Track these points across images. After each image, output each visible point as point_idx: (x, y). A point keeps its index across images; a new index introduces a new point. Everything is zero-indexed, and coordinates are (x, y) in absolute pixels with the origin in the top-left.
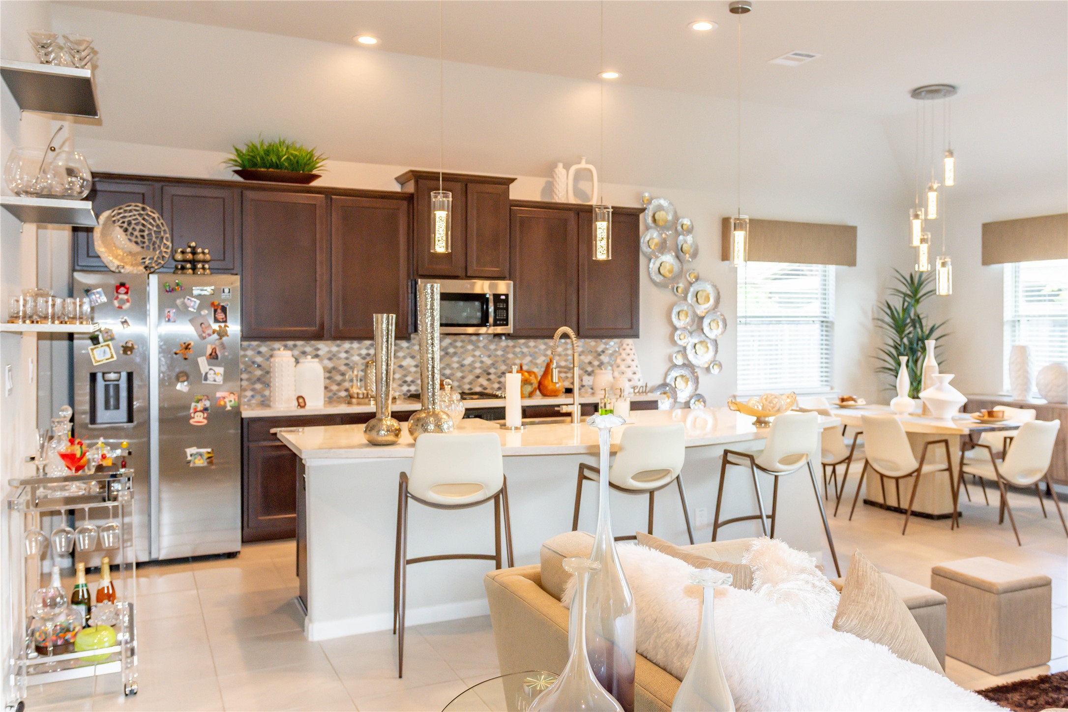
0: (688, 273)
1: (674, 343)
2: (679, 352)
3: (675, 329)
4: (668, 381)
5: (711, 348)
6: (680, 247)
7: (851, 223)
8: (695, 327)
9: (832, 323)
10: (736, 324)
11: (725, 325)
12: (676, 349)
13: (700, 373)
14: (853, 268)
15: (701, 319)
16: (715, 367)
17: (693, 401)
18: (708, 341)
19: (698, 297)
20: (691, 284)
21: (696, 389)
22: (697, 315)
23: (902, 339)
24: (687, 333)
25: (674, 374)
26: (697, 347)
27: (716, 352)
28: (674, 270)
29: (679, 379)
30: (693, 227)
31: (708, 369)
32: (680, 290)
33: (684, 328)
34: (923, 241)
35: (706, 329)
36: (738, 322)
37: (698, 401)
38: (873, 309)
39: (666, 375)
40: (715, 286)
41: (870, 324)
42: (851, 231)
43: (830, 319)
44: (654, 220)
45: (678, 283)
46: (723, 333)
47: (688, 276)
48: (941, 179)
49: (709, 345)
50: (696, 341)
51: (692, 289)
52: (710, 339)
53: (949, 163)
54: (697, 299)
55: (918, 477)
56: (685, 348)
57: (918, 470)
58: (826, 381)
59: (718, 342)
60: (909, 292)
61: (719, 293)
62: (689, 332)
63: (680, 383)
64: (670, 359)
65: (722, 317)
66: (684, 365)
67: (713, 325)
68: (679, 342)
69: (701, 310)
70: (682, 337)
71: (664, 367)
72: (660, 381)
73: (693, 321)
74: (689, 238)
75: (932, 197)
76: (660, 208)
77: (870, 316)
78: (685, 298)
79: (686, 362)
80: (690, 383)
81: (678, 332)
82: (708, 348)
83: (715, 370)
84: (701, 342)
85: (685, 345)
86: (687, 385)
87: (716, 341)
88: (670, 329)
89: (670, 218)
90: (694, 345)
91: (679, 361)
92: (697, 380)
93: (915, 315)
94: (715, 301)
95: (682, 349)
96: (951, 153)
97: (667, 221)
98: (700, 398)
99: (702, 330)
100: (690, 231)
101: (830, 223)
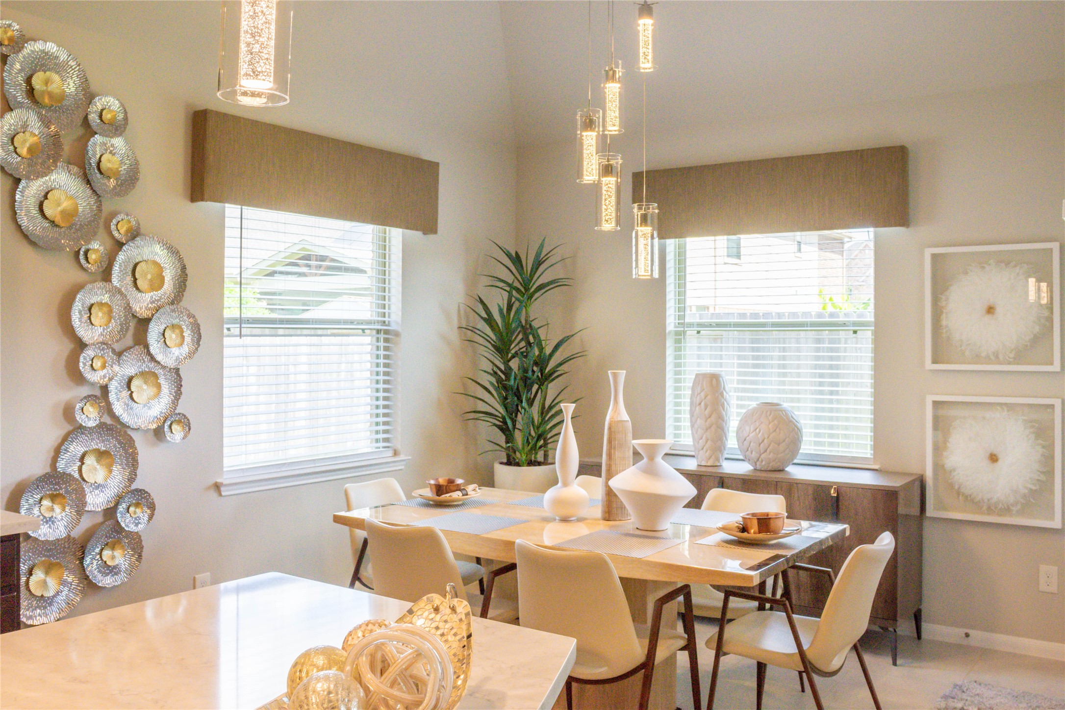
0: (114, 222)
1: (78, 378)
2: (88, 398)
3: (81, 345)
4: (61, 465)
5: (166, 389)
6: (93, 161)
7: (427, 155)
8: (129, 340)
9: (397, 334)
10: (222, 336)
11: (198, 338)
12: (84, 391)
13: (139, 440)
14: (432, 237)
15: (143, 323)
16: (174, 427)
17: (122, 508)
18: (159, 371)
19: (137, 276)
20: (120, 245)
21: (131, 479)
22: (134, 316)
23: (506, 362)
24: (109, 355)
25: (76, 448)
26: (135, 384)
27: (178, 394)
28: (80, 209)
29: (90, 461)
30: (126, 119)
31: (158, 433)
32: (92, 256)
33: (103, 343)
34: (607, 170)
35: (155, 348)
36: (225, 331)
37: (137, 505)
38: (459, 310)
39: (57, 452)
40: (174, 251)
41: (454, 336)
42: (431, 168)
43: (393, 327)
44: (31, 92)
45: (88, 242)
46: (191, 355)
47: (113, 227)
48: (631, 57)
49: (162, 381)
50: (130, 371)
51: (121, 257)
52: (164, 367)
53: (646, 26)
54: (135, 280)
55: (647, 682)
56: (105, 389)
57: (647, 666)
58: (386, 440)
59: (181, 373)
60: (517, 284)
61: (184, 268)
62: (114, 351)
63: (94, 471)
64: (68, 413)
65: (191, 320)
66: (102, 426)
67: (171, 336)
68: (90, 376)
69: (142, 303)
70: (97, 364)
71: (53, 434)
72: (38, 467)
73: (123, 330)
74: (118, 142)
75: (613, 89)
76: (44, 62)
77: (455, 323)
78: (106, 275)
79: (107, 420)
80: (116, 469)
81: (89, 353)
82: (159, 386)
83: (177, 434)
84: (142, 374)
85: (103, 382)
86: (111, 471)
87: (177, 371)
88: (68, 346)
89: (71, 87)
90: (124, 382)
91: (90, 417)
92: (132, 462)
93: (526, 321)
94: (174, 285)
95: (98, 392)
96: (646, 9)
97: (63, 96)
98: (142, 498)
99: (147, 346)
100: (117, 128)
101: (398, 151)
